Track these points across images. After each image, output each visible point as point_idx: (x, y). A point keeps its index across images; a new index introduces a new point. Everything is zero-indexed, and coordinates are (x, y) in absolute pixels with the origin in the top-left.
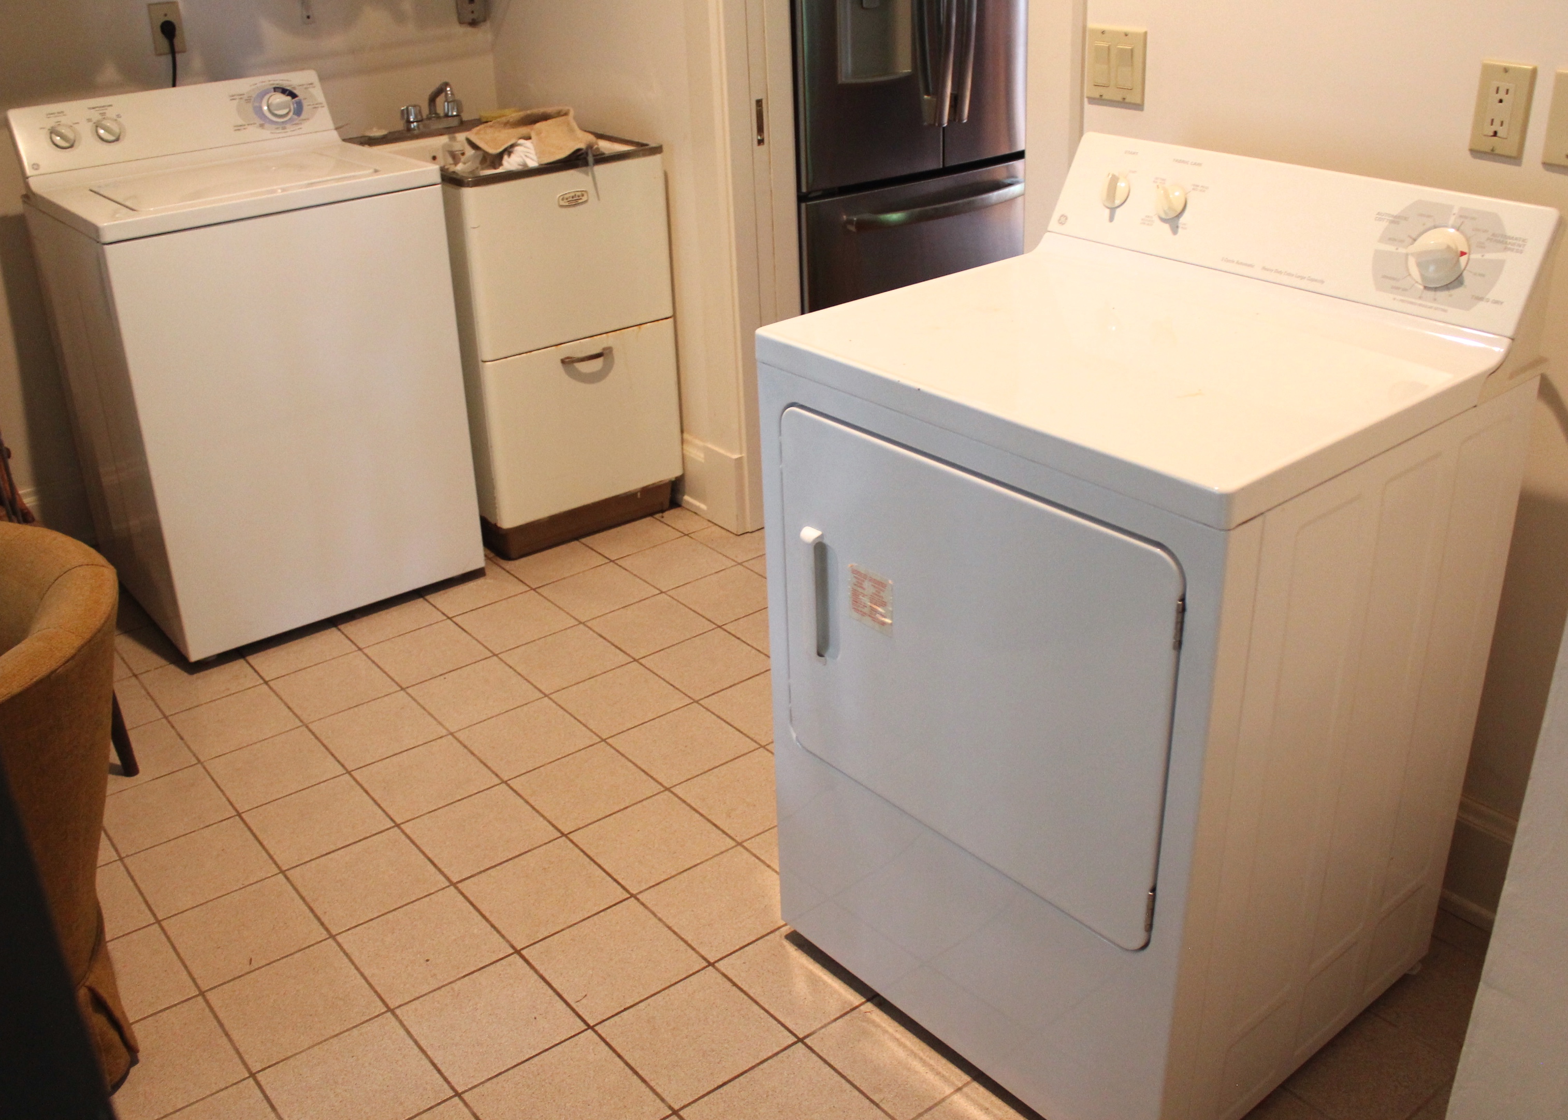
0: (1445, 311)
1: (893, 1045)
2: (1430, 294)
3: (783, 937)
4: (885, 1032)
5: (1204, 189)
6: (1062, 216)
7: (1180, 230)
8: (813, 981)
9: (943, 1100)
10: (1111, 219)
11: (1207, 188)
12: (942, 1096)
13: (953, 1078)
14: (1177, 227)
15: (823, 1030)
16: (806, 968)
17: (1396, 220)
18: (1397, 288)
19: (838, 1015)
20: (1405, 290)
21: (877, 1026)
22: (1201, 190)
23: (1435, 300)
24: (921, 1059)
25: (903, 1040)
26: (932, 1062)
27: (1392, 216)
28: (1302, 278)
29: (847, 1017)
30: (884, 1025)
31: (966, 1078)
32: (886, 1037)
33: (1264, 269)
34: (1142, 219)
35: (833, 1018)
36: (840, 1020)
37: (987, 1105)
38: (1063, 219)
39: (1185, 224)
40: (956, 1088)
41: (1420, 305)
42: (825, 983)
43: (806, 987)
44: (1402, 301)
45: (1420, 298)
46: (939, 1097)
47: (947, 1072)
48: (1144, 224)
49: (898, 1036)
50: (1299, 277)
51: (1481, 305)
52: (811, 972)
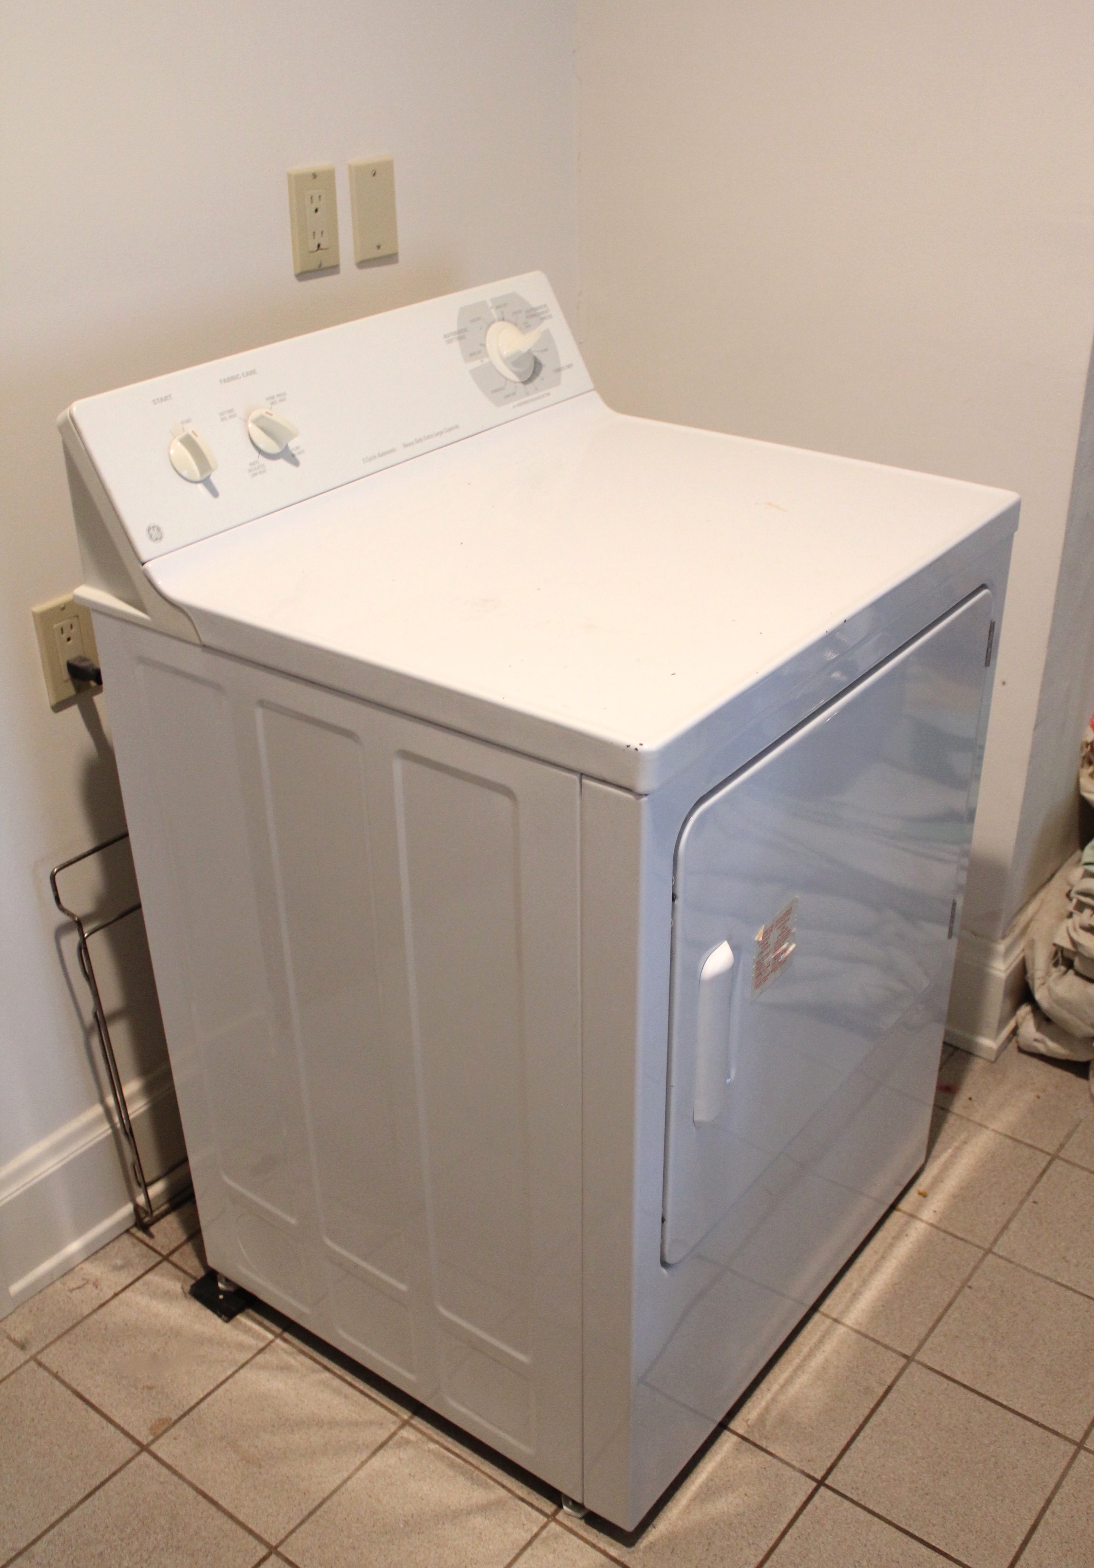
0: (548, 394)
1: (793, 1390)
2: (530, 386)
3: (633, 1549)
4: (773, 1400)
5: (282, 397)
6: (149, 529)
7: (299, 457)
8: (708, 1493)
9: (858, 1332)
10: (215, 493)
11: (284, 394)
12: (852, 1333)
13: (823, 1327)
14: (293, 456)
15: (794, 1463)
16: (688, 1506)
17: (461, 334)
18: (508, 396)
19: (763, 1453)
20: (514, 394)
21: (767, 1409)
22: (280, 401)
23: (536, 389)
24: (805, 1360)
25: (781, 1381)
26: (806, 1350)
27: (455, 333)
28: (441, 433)
29: (764, 1444)
30: (763, 1404)
31: (817, 1317)
32: (782, 1398)
33: (406, 446)
34: (250, 471)
35: (769, 1458)
36: (769, 1449)
37: (849, 1295)
38: (155, 533)
39: (297, 448)
40: (835, 1323)
41: (532, 400)
42: (710, 1479)
43: (724, 1499)
44: (520, 404)
45: (528, 394)
46: (854, 1336)
47: (816, 1334)
48: (255, 474)
49: (775, 1387)
50: (437, 434)
51: (563, 373)
52: (693, 1499)
